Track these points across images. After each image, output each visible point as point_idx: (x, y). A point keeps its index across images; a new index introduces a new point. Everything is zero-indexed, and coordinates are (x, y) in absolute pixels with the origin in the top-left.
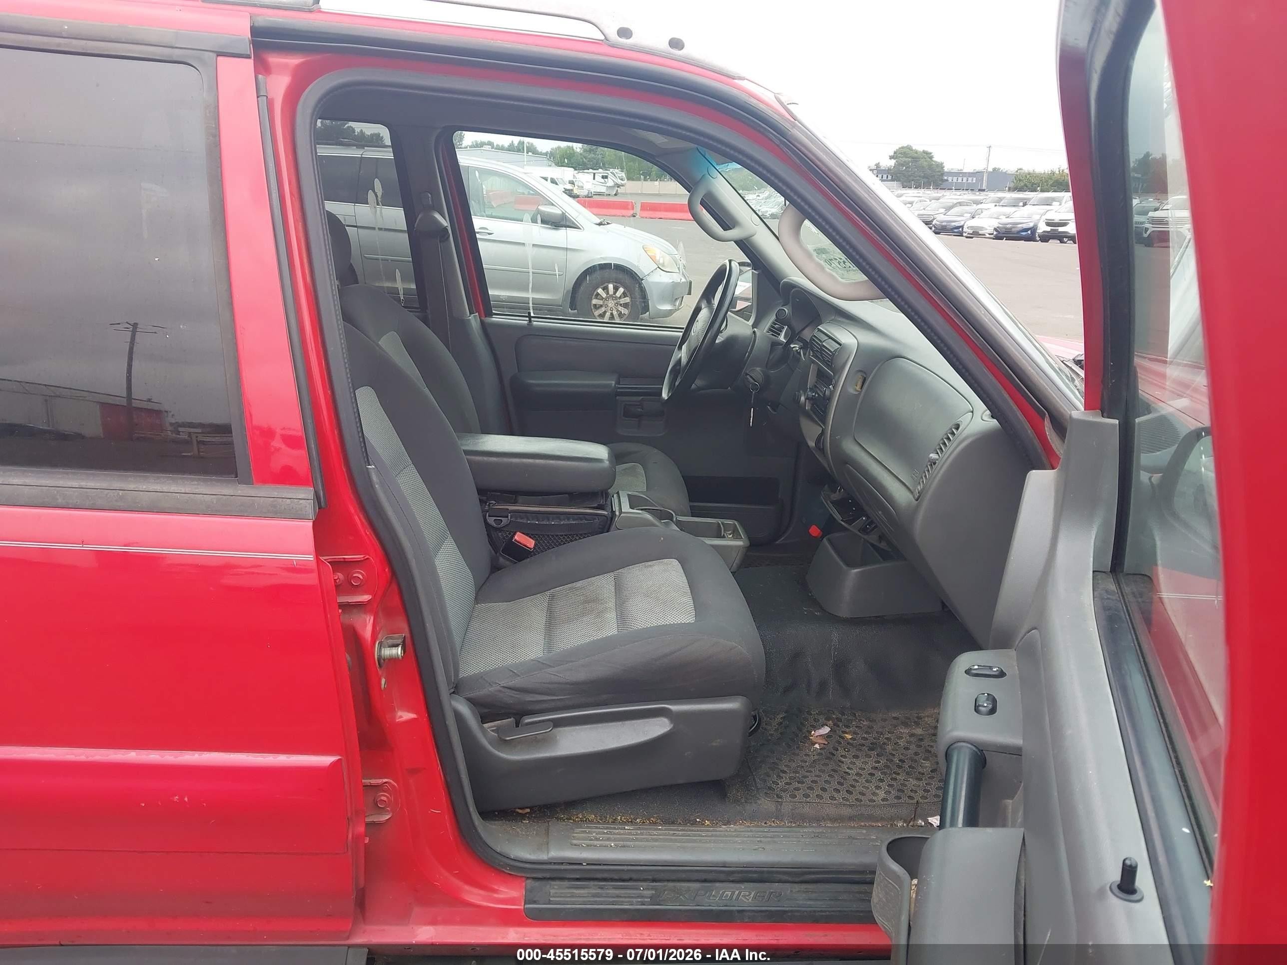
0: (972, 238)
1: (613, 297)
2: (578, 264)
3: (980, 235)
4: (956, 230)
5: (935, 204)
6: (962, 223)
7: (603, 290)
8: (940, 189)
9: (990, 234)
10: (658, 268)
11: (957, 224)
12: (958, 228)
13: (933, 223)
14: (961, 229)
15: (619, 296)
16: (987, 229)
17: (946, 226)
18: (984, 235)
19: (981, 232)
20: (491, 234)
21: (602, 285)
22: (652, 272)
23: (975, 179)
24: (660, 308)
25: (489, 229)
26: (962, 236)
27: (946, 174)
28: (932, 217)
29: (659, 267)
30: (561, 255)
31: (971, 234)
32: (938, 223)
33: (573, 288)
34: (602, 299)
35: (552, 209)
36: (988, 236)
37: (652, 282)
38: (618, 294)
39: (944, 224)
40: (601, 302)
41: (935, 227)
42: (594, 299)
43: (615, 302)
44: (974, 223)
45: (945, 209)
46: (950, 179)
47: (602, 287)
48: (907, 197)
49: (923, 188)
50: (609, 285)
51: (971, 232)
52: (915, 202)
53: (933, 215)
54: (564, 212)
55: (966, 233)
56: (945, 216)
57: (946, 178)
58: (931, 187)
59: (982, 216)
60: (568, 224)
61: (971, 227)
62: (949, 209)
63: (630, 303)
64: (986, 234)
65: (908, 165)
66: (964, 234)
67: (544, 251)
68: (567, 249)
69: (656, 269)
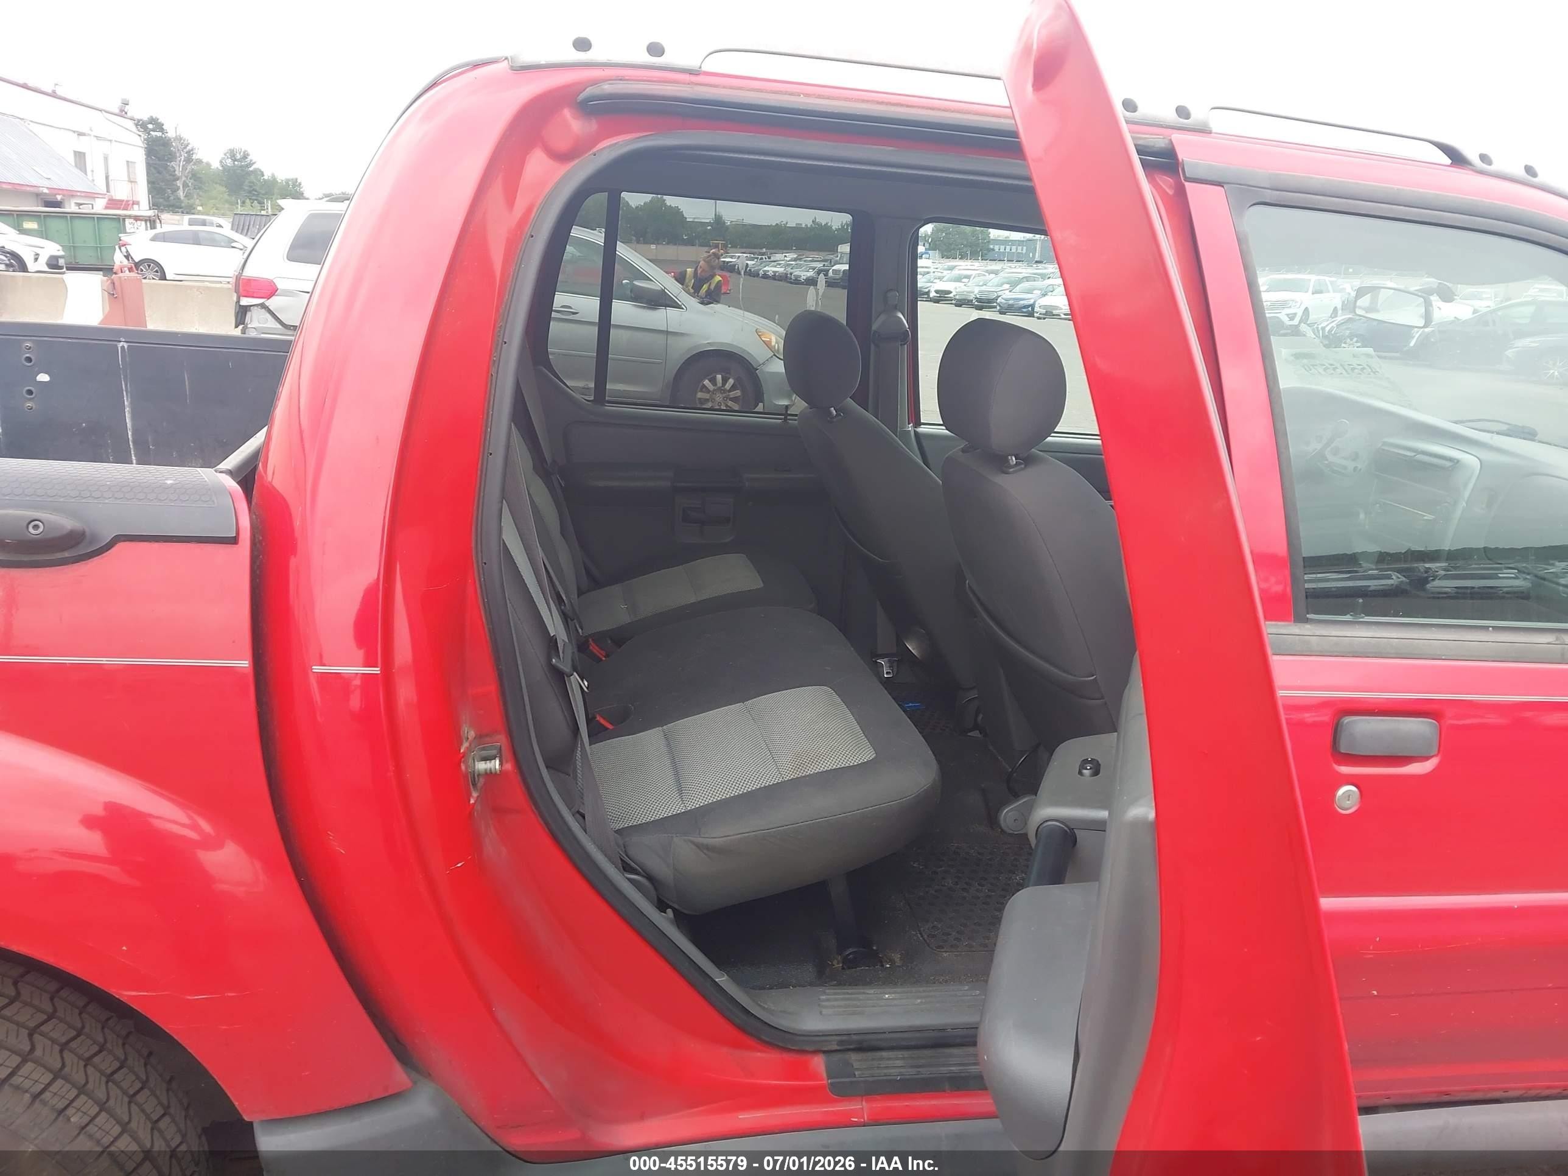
0: (1044, 319)
1: (721, 390)
2: (681, 349)
3: (1054, 315)
4: (1024, 310)
5: (994, 280)
6: (1031, 302)
7: (710, 381)
8: (990, 260)
9: (1065, 314)
10: (774, 357)
11: (1026, 303)
12: (1029, 306)
13: (998, 301)
14: (1030, 309)
15: (728, 389)
16: (1062, 309)
17: (1013, 305)
18: (1059, 315)
19: (1055, 312)
20: (577, 313)
21: (708, 376)
22: (767, 360)
23: (1025, 248)
24: (777, 403)
25: (573, 307)
26: (1034, 317)
27: (992, 241)
28: (995, 294)
29: (774, 355)
30: (661, 338)
31: (1044, 314)
32: (1003, 301)
33: (674, 379)
34: (708, 391)
35: (650, 284)
36: (1063, 316)
37: (768, 372)
38: (728, 386)
39: (1011, 302)
40: (707, 396)
41: (1000, 306)
42: (700, 392)
43: (724, 395)
44: (1047, 301)
45: (1009, 285)
46: (996, 248)
47: (709, 377)
48: (959, 270)
49: (970, 259)
50: (717, 376)
51: (1044, 311)
52: (972, 277)
53: (996, 292)
54: (663, 288)
55: (1037, 313)
56: (1011, 293)
57: (991, 247)
58: (980, 258)
59: (1054, 293)
60: (668, 302)
61: (1045, 307)
62: (1014, 284)
63: (741, 398)
64: (1061, 315)
65: (948, 231)
66: (1035, 314)
67: (639, 335)
68: (667, 333)
69: (772, 357)
